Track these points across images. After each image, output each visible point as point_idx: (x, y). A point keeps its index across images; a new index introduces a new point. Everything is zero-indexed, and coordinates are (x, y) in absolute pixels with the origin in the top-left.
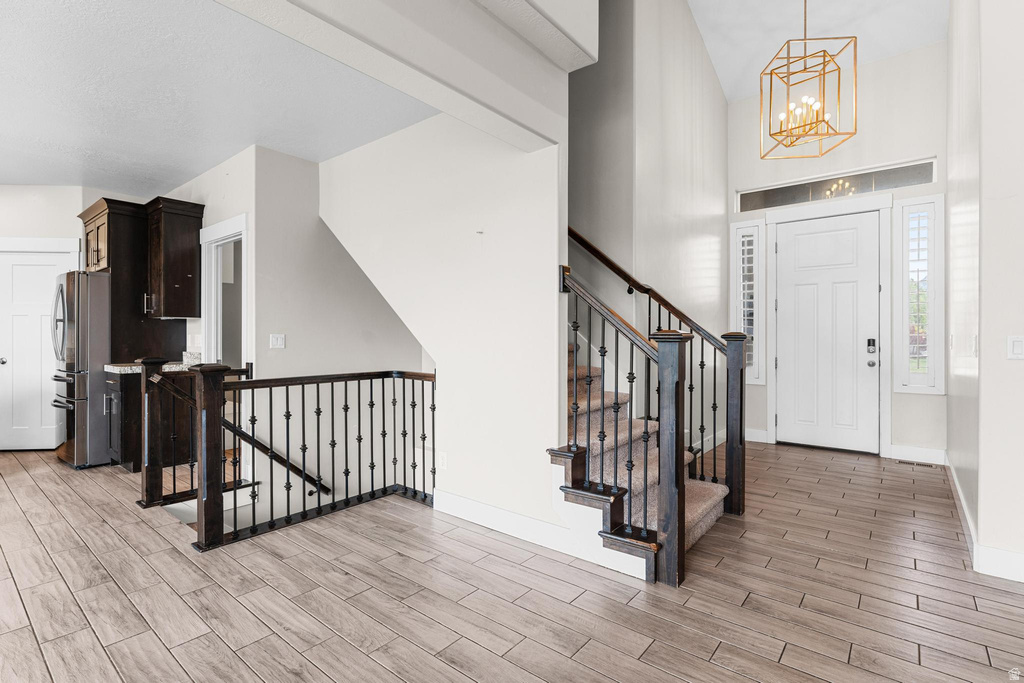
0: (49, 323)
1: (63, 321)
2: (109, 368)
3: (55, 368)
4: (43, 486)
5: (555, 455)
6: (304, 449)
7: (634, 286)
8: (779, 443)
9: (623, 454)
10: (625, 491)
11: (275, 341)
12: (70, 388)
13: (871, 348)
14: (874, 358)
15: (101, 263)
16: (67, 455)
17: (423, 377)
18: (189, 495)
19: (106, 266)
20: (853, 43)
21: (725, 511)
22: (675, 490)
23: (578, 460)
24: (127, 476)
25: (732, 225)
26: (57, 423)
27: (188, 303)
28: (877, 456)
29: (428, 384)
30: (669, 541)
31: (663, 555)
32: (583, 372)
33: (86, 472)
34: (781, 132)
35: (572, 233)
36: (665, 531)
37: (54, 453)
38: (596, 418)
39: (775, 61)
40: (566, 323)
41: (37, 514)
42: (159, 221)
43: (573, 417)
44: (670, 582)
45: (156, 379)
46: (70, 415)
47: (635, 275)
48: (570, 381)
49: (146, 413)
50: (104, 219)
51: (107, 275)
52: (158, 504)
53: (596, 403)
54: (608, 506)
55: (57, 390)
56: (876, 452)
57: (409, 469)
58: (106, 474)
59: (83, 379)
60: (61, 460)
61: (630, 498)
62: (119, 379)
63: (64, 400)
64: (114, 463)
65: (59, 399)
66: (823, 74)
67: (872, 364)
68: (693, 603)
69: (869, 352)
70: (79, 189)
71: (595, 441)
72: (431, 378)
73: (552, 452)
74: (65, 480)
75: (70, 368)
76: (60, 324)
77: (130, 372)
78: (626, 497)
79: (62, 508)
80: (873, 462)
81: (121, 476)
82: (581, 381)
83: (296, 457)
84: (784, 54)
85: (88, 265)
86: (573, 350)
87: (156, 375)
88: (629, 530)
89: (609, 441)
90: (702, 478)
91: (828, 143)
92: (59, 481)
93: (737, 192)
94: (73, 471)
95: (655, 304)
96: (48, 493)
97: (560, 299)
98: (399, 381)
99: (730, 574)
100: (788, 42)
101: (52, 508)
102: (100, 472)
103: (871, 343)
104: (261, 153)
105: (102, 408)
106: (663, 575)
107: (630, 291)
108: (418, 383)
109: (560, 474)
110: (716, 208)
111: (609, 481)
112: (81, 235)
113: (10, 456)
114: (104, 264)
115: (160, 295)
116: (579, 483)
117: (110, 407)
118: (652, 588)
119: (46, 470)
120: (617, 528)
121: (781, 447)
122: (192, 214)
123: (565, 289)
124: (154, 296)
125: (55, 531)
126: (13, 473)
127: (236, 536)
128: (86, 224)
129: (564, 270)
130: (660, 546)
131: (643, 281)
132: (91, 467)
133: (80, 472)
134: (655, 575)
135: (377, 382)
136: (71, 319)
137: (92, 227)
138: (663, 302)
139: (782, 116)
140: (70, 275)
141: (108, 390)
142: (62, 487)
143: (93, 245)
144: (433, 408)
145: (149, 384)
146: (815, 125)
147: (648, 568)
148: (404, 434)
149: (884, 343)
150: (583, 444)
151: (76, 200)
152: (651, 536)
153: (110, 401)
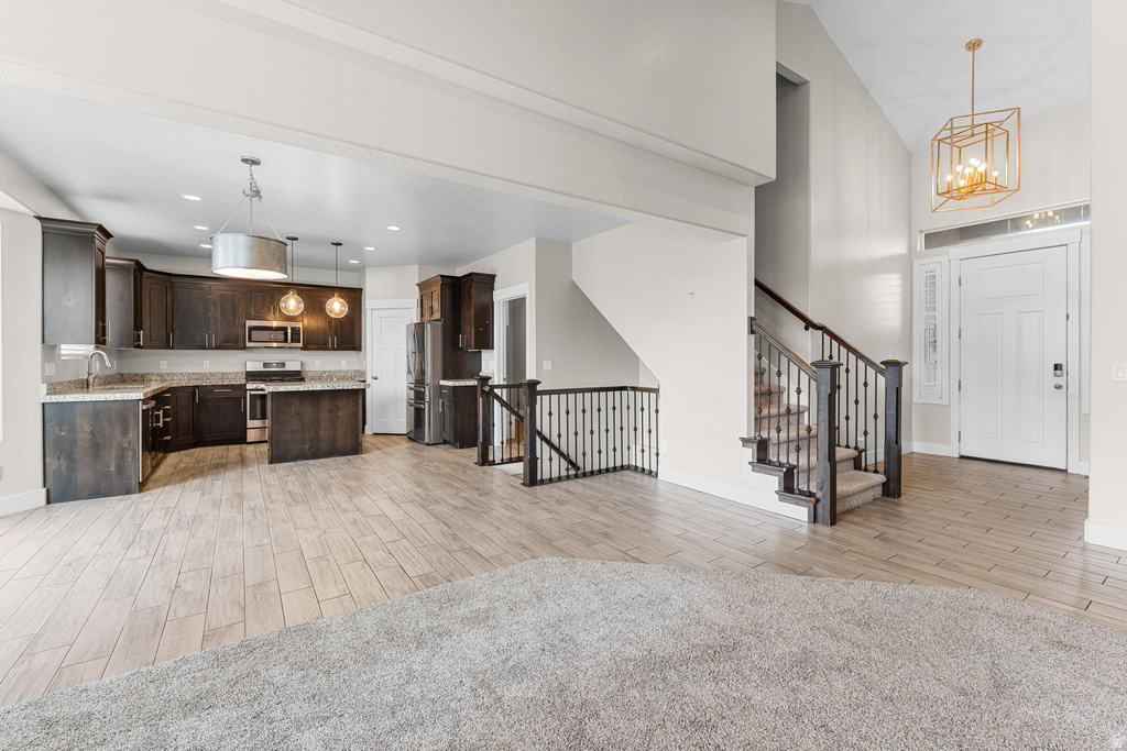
1: (415, 353)
2: (443, 383)
5: (745, 441)
6: (559, 436)
7: (809, 325)
8: (962, 457)
9: (793, 446)
10: (795, 467)
11: (547, 366)
12: (417, 394)
13: (1058, 372)
14: (1061, 381)
15: (435, 316)
16: (415, 435)
17: (649, 390)
18: (519, 459)
19: (439, 317)
20: (1016, 113)
21: (883, 495)
22: (828, 464)
23: (762, 446)
25: (915, 262)
27: (485, 341)
28: (1065, 471)
29: (653, 395)
30: (824, 497)
31: (819, 506)
32: (764, 388)
33: (431, 447)
34: (948, 192)
35: (758, 284)
36: (821, 489)
38: (774, 422)
39: (943, 132)
40: (753, 352)
42: (470, 287)
43: (758, 420)
44: (824, 524)
45: (487, 389)
47: (810, 316)
48: (756, 395)
49: (481, 409)
50: (437, 287)
52: (488, 465)
53: (774, 411)
54: (782, 474)
55: (409, 395)
56: (1064, 468)
57: (639, 453)
60: (410, 440)
61: (798, 472)
62: (452, 389)
64: (445, 442)
65: (410, 401)
66: (987, 139)
67: (1058, 387)
68: (838, 534)
69: (1055, 375)
70: (417, 266)
71: (774, 434)
72: (656, 391)
73: (743, 440)
75: (419, 382)
77: (463, 385)
78: (795, 471)
80: (1061, 476)
82: (765, 394)
83: (555, 440)
84: (949, 126)
86: (759, 373)
87: (487, 386)
88: (797, 491)
89: (783, 435)
90: (866, 470)
91: (998, 196)
93: (921, 232)
95: (827, 338)
97: (748, 339)
98: (631, 393)
99: (872, 525)
100: (951, 119)
103: (1056, 367)
104: (539, 241)
106: (820, 518)
107: (807, 329)
108: (646, 394)
109: (749, 454)
110: (898, 248)
111: (783, 460)
114: (437, 316)
115: (471, 335)
116: (762, 459)
117: (443, 407)
118: (812, 526)
120: (788, 488)
121: (963, 460)
122: (488, 281)
123: (752, 332)
124: (465, 336)
127: (542, 482)
128: (421, 290)
129: (751, 319)
130: (818, 501)
131: (816, 321)
132: (433, 445)
133: (428, 447)
134: (815, 519)
135: (617, 393)
137: (425, 292)
138: (833, 336)
139: (949, 178)
141: (441, 395)
143: (429, 304)
144: (657, 411)
145: (483, 391)
146: (978, 186)
147: (809, 514)
148: (635, 429)
149: (1073, 368)
150: (765, 435)
151: (414, 276)
152: (811, 495)
153: (443, 403)
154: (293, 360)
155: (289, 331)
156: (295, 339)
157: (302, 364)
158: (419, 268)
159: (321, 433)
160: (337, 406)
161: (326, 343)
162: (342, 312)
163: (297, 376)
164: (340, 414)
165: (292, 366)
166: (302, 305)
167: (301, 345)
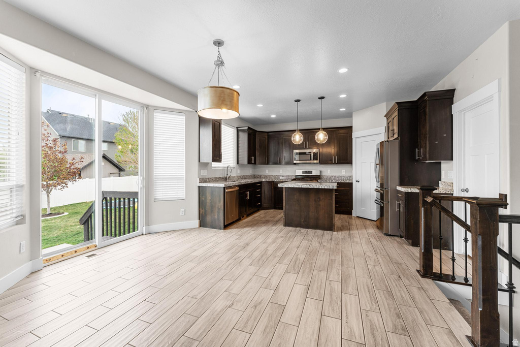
0: (373, 165)
1: (379, 164)
2: (399, 188)
3: (376, 186)
4: (372, 240)
12: (382, 195)
15: (395, 135)
16: (380, 224)
19: (397, 136)
24: (408, 247)
26: (377, 209)
27: (443, 152)
33: (388, 237)
37: (375, 223)
41: (369, 257)
42: (425, 107)
45: (429, 199)
46: (382, 208)
49: (423, 220)
50: (396, 113)
51: (398, 141)
52: (430, 278)
55: (377, 195)
58: (398, 242)
59: (387, 192)
60: (378, 228)
62: (404, 194)
63: (379, 201)
64: (401, 237)
65: (377, 199)
70: (385, 103)
74: (380, 240)
75: (382, 186)
76: (378, 166)
77: (410, 191)
79: (379, 256)
81: (406, 246)
85: (388, 138)
87: (429, 197)
92: (378, 239)
94: (383, 235)
96: (373, 245)
101: (375, 255)
102: (395, 240)
105: (396, 208)
112: (385, 124)
113: (361, 220)
114: (396, 136)
115: (426, 148)
117: (399, 208)
119: (372, 231)
122: (446, 97)
124: (422, 150)
125: (377, 271)
126: (361, 229)
128: (387, 119)
132: (390, 235)
133: (386, 236)
136: (382, 164)
137: (391, 119)
140: (382, 143)
141: (398, 199)
142: (379, 243)
143: (391, 128)
145: (425, 202)
151: (383, 109)
153: (399, 205)
154: (315, 171)
155: (312, 154)
156: (315, 159)
157: (320, 172)
158: (386, 104)
159: (311, 214)
160: (319, 198)
161: (331, 160)
162: (325, 139)
163: (317, 178)
164: (321, 203)
165: (315, 173)
166: (302, 138)
167: (318, 161)
